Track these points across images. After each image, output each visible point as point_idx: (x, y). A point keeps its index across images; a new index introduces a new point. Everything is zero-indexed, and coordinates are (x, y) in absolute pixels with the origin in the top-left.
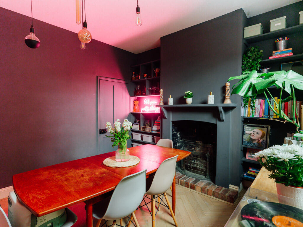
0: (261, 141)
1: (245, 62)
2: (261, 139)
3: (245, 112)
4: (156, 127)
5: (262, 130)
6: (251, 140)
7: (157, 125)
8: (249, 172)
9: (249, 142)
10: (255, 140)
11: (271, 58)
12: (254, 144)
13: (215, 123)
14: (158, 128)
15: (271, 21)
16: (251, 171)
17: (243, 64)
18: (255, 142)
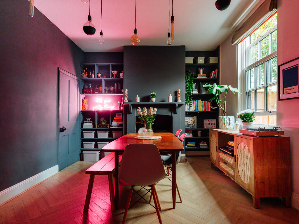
0: (193, 125)
1: (187, 78)
2: (193, 123)
3: (187, 108)
4: (116, 122)
5: (193, 119)
6: (189, 125)
7: (117, 121)
8: (188, 145)
9: (187, 126)
10: (190, 125)
11: (198, 78)
12: (190, 127)
13: (171, 115)
14: (117, 123)
15: (198, 58)
16: (189, 144)
17: (186, 79)
18: (191, 126)
